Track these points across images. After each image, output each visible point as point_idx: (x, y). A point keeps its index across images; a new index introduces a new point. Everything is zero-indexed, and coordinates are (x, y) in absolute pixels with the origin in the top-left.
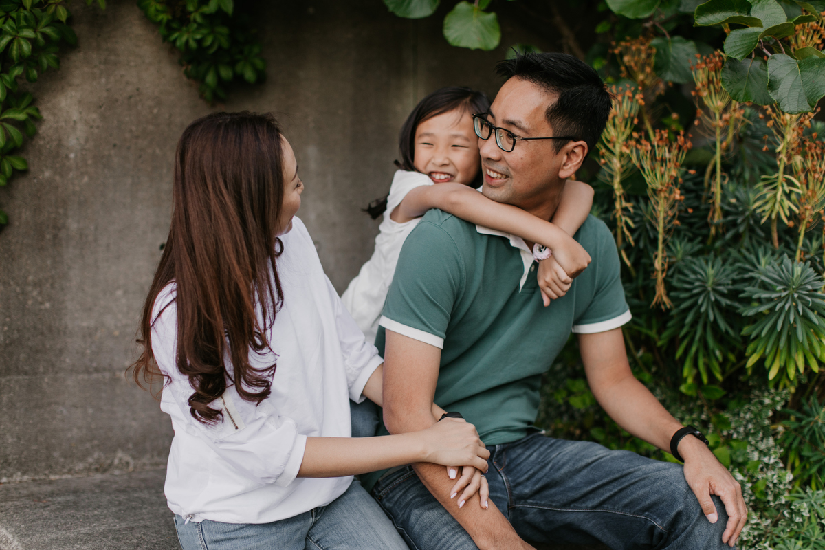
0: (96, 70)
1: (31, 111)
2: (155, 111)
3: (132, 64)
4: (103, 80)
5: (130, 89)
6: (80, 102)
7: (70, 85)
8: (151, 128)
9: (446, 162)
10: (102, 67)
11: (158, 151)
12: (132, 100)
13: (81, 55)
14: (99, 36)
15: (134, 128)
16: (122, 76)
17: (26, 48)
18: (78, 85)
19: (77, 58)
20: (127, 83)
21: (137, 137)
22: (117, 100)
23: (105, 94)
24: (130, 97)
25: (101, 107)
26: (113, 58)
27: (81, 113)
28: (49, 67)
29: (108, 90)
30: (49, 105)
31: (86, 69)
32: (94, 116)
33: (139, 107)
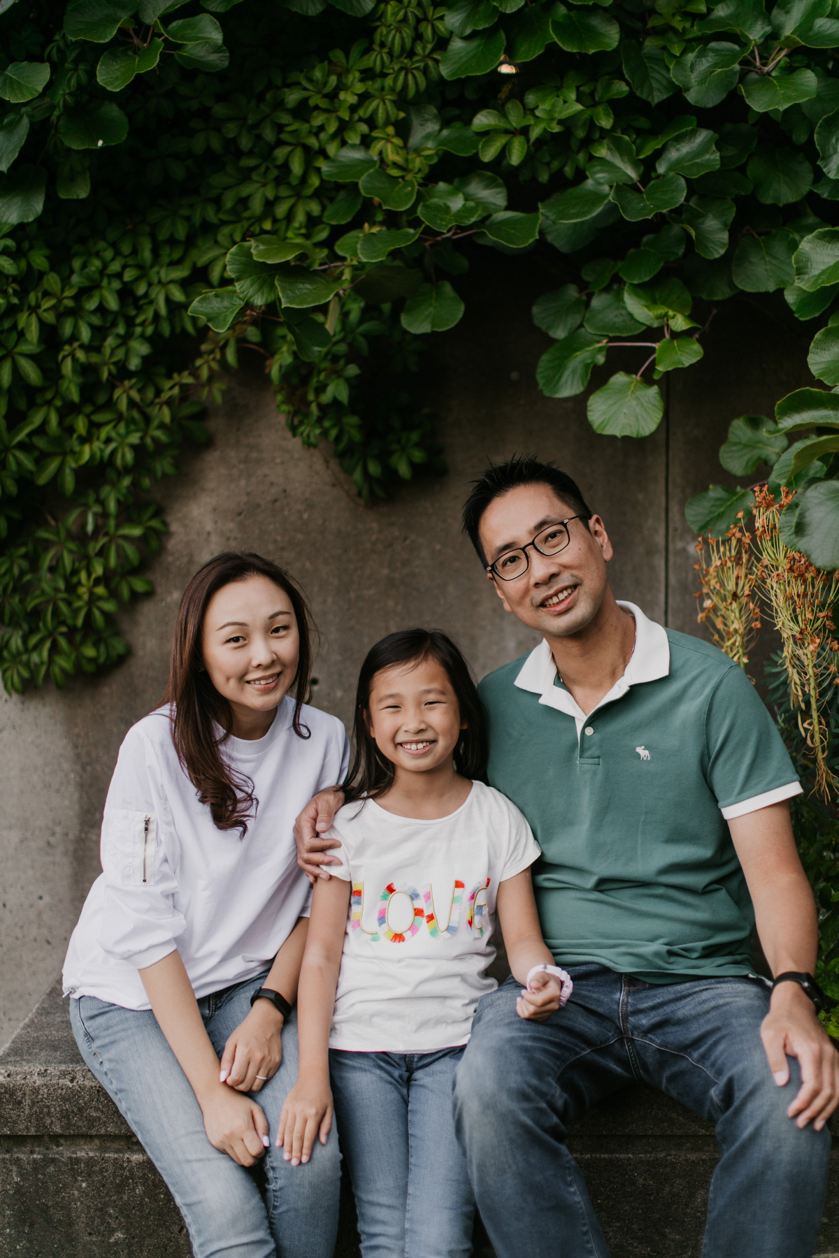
0: (235, 471)
1: (155, 523)
2: (306, 516)
3: (278, 460)
4: (243, 482)
5: (274, 491)
6: (214, 510)
7: (204, 490)
8: (300, 536)
9: (423, 726)
10: (242, 466)
11: (308, 565)
12: (278, 504)
13: (217, 454)
14: (238, 430)
15: (279, 538)
16: (266, 476)
17: (129, 456)
18: (213, 490)
19: (212, 457)
20: (272, 484)
21: (282, 549)
22: (258, 506)
23: (244, 499)
24: (275, 501)
25: (240, 514)
26: (254, 455)
27: (216, 522)
28: (165, 475)
29: (248, 494)
30: (180, 515)
31: (223, 471)
32: (231, 525)
33: (286, 513)
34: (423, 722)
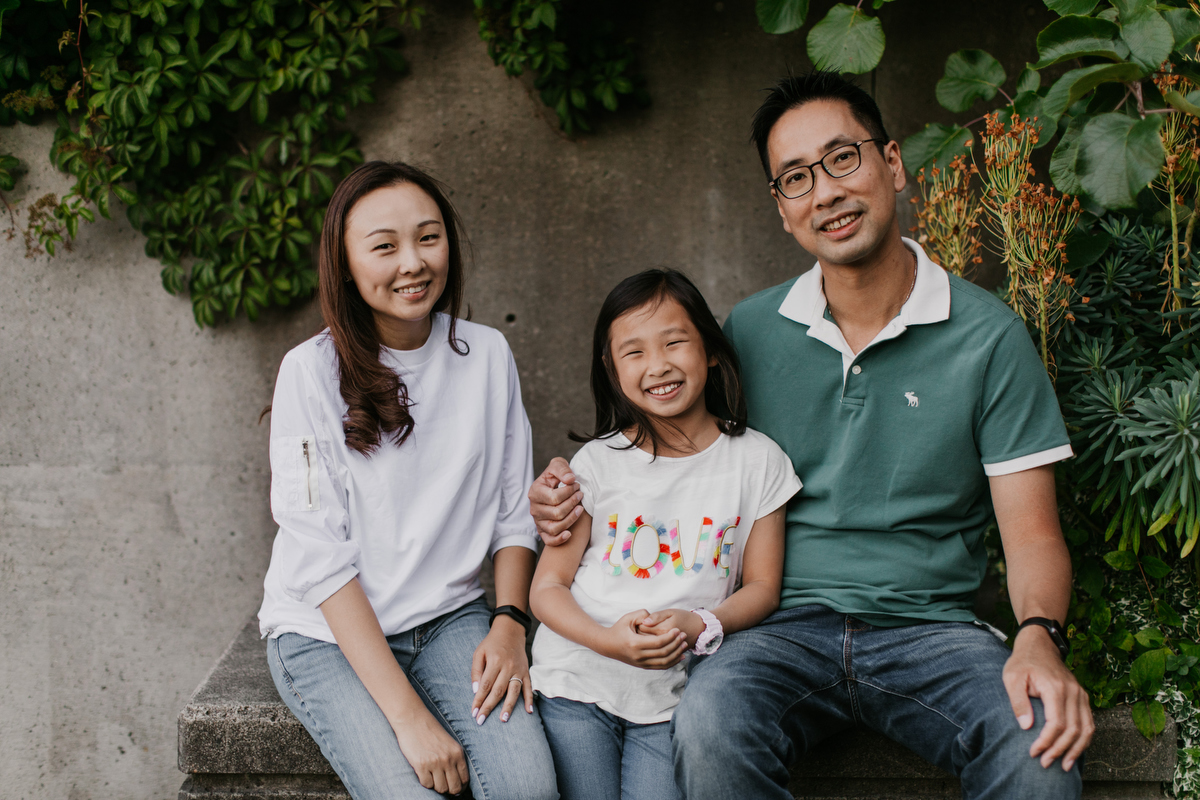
0: (432, 101)
1: (350, 154)
2: (504, 149)
3: (476, 91)
4: (440, 113)
5: (472, 121)
6: (411, 141)
7: (400, 120)
8: (498, 169)
9: (668, 368)
10: (439, 96)
11: (506, 199)
12: (475, 136)
13: (414, 83)
14: (435, 58)
15: (476, 171)
16: (463, 106)
17: (325, 82)
18: (409, 121)
19: (409, 86)
20: (470, 115)
21: (480, 182)
22: (456, 137)
23: (442, 130)
24: (473, 132)
25: (436, 146)
26: (452, 85)
27: (411, 153)
28: (361, 103)
29: (445, 125)
30: (375, 146)
31: (419, 100)
32: (428, 157)
33: (484, 145)
34: (668, 363)
